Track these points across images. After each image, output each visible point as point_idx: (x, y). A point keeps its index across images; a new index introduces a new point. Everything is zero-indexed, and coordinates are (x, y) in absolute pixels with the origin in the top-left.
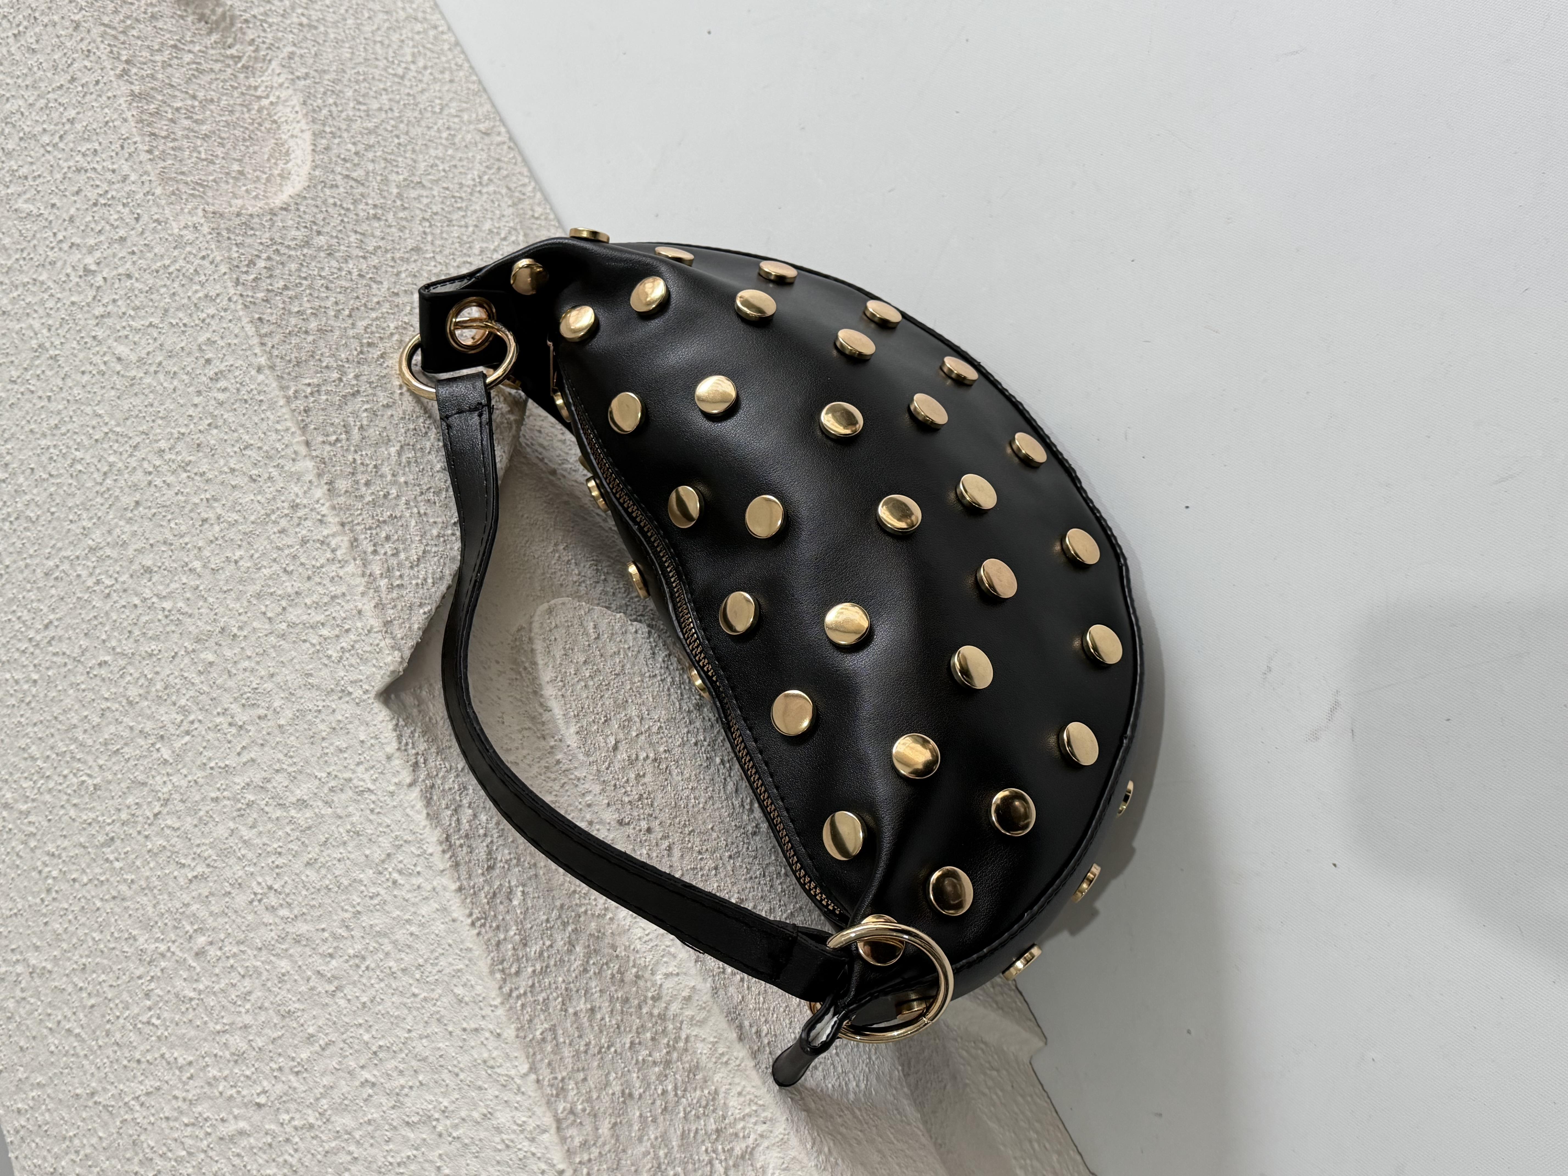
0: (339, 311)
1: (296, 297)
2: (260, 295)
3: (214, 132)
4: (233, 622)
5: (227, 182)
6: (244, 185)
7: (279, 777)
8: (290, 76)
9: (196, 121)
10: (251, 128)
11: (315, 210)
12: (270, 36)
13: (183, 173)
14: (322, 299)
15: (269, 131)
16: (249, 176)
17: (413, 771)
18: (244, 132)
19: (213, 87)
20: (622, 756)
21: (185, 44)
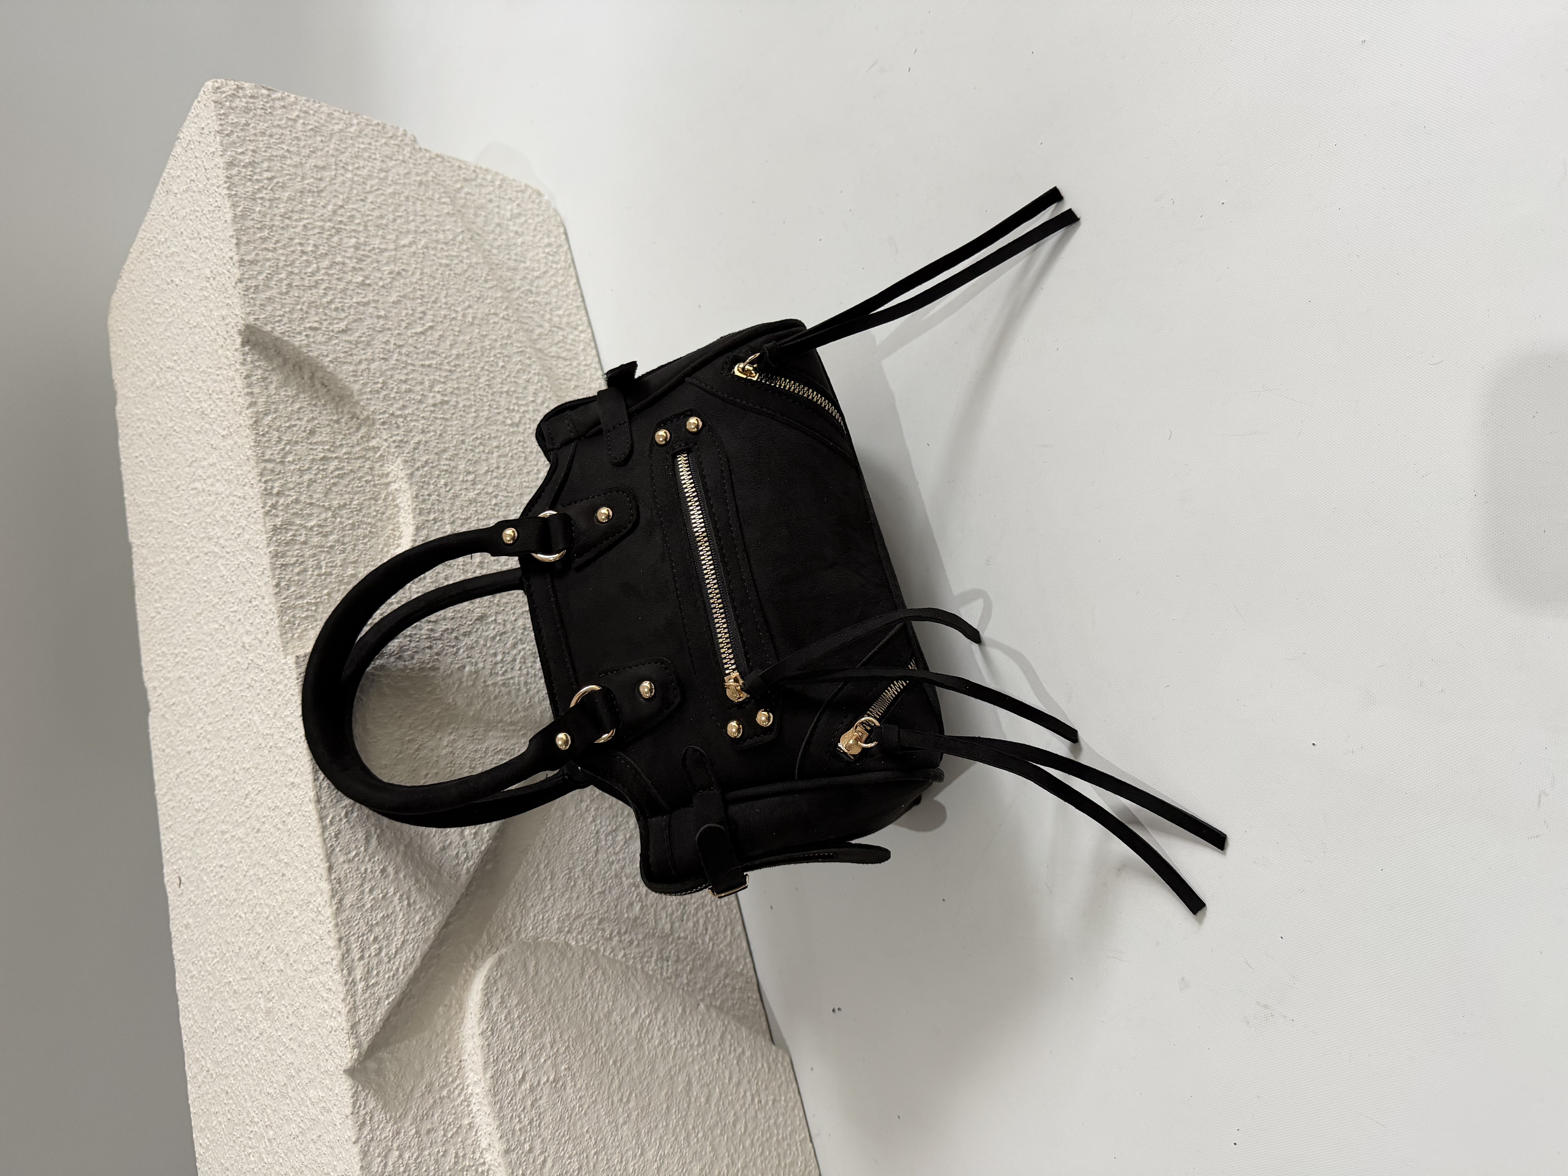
3: (338, 541)
4: (291, 954)
7: (304, 1073)
8: (409, 472)
9: (325, 536)
10: (373, 521)
12: (401, 432)
13: (302, 597)
15: (389, 519)
17: (360, 1129)
18: (366, 529)
19: (349, 490)
20: (526, 1086)
21: (333, 452)
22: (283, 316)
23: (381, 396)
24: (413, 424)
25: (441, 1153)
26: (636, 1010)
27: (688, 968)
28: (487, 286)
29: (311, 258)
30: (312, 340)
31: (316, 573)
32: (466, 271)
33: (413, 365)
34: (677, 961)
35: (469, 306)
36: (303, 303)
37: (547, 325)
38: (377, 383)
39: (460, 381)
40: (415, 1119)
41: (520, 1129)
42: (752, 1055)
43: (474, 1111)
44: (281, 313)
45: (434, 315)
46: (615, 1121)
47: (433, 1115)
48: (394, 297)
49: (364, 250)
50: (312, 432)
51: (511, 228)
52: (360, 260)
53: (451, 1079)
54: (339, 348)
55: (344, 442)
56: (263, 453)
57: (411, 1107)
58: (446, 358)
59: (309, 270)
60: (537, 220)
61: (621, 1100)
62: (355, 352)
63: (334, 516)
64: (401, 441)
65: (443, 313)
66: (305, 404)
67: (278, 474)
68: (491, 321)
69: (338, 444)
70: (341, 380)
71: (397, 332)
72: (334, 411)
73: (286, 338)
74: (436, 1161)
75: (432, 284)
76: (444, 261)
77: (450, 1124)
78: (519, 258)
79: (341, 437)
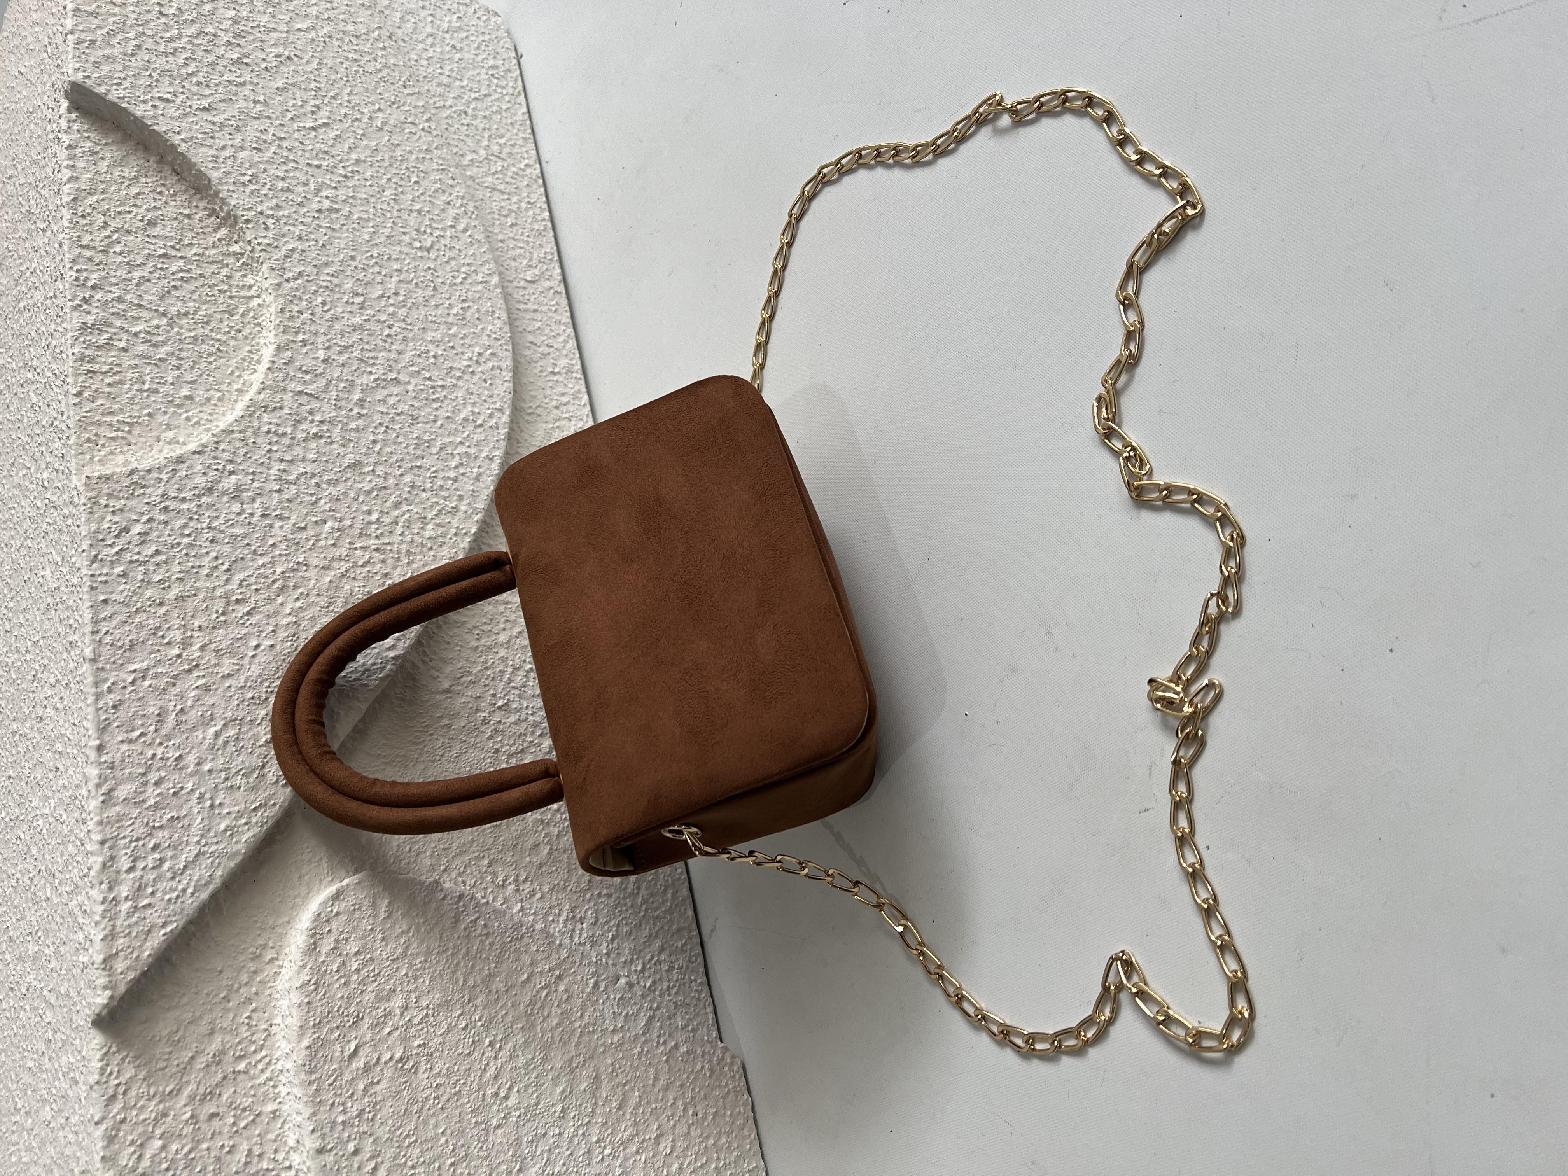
0: (216, 567)
1: (166, 562)
2: (118, 570)
3: (173, 353)
5: (165, 413)
6: (186, 412)
8: (276, 281)
9: (154, 346)
10: (224, 338)
11: (238, 444)
12: (270, 234)
13: (111, 413)
14: (202, 556)
15: (246, 338)
16: (197, 399)
17: (107, 1106)
18: (213, 345)
19: (194, 297)
20: (359, 1063)
21: (178, 250)
22: (125, 79)
23: (248, 190)
24: (287, 228)
25: (227, 1149)
26: (528, 978)
27: (610, 934)
28: (406, 91)
29: (172, 23)
30: (161, 112)
31: (136, 387)
32: (380, 70)
33: (297, 162)
34: (595, 924)
35: (380, 110)
36: (155, 70)
37: (483, 153)
38: (245, 174)
39: (358, 189)
40: (192, 1098)
41: (343, 1122)
42: (688, 1052)
43: (283, 1094)
44: (122, 75)
45: (330, 112)
46: (486, 1122)
47: (220, 1095)
48: (280, 84)
49: (245, 25)
50: (152, 223)
51: (447, 42)
52: (238, 35)
53: (253, 1048)
54: (198, 127)
55: (194, 242)
56: (79, 237)
57: (188, 1083)
58: (341, 161)
59: (168, 35)
60: (481, 38)
61: (497, 1094)
62: (217, 135)
63: (168, 325)
64: (268, 244)
65: (343, 112)
66: (147, 190)
67: (97, 265)
68: (407, 131)
69: (186, 242)
70: (195, 164)
71: (278, 122)
72: (186, 203)
73: (124, 105)
74: (218, 1159)
75: (333, 77)
76: (350, 56)
77: (244, 1110)
78: (454, 74)
79: (191, 235)
